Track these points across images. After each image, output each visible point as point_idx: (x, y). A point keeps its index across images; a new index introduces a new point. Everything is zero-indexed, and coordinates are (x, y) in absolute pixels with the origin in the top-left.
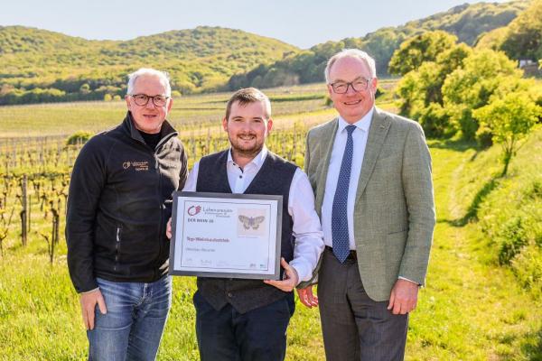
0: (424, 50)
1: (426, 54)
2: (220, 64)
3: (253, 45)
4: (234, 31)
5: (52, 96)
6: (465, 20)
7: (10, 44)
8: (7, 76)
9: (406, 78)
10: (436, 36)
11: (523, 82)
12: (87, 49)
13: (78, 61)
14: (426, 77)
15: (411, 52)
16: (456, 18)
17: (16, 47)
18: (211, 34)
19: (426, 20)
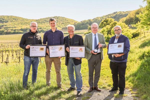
0: (107, 22)
1: (107, 23)
2: (60, 25)
3: (67, 21)
4: (63, 17)
5: (20, 32)
6: (116, 15)
7: (10, 20)
8: (9, 28)
9: (103, 29)
10: (110, 19)
11: (129, 30)
12: (28, 21)
13: (26, 24)
14: (107, 28)
15: (104, 23)
16: (114, 15)
17: (11, 21)
18: (58, 18)
19: (107, 15)
